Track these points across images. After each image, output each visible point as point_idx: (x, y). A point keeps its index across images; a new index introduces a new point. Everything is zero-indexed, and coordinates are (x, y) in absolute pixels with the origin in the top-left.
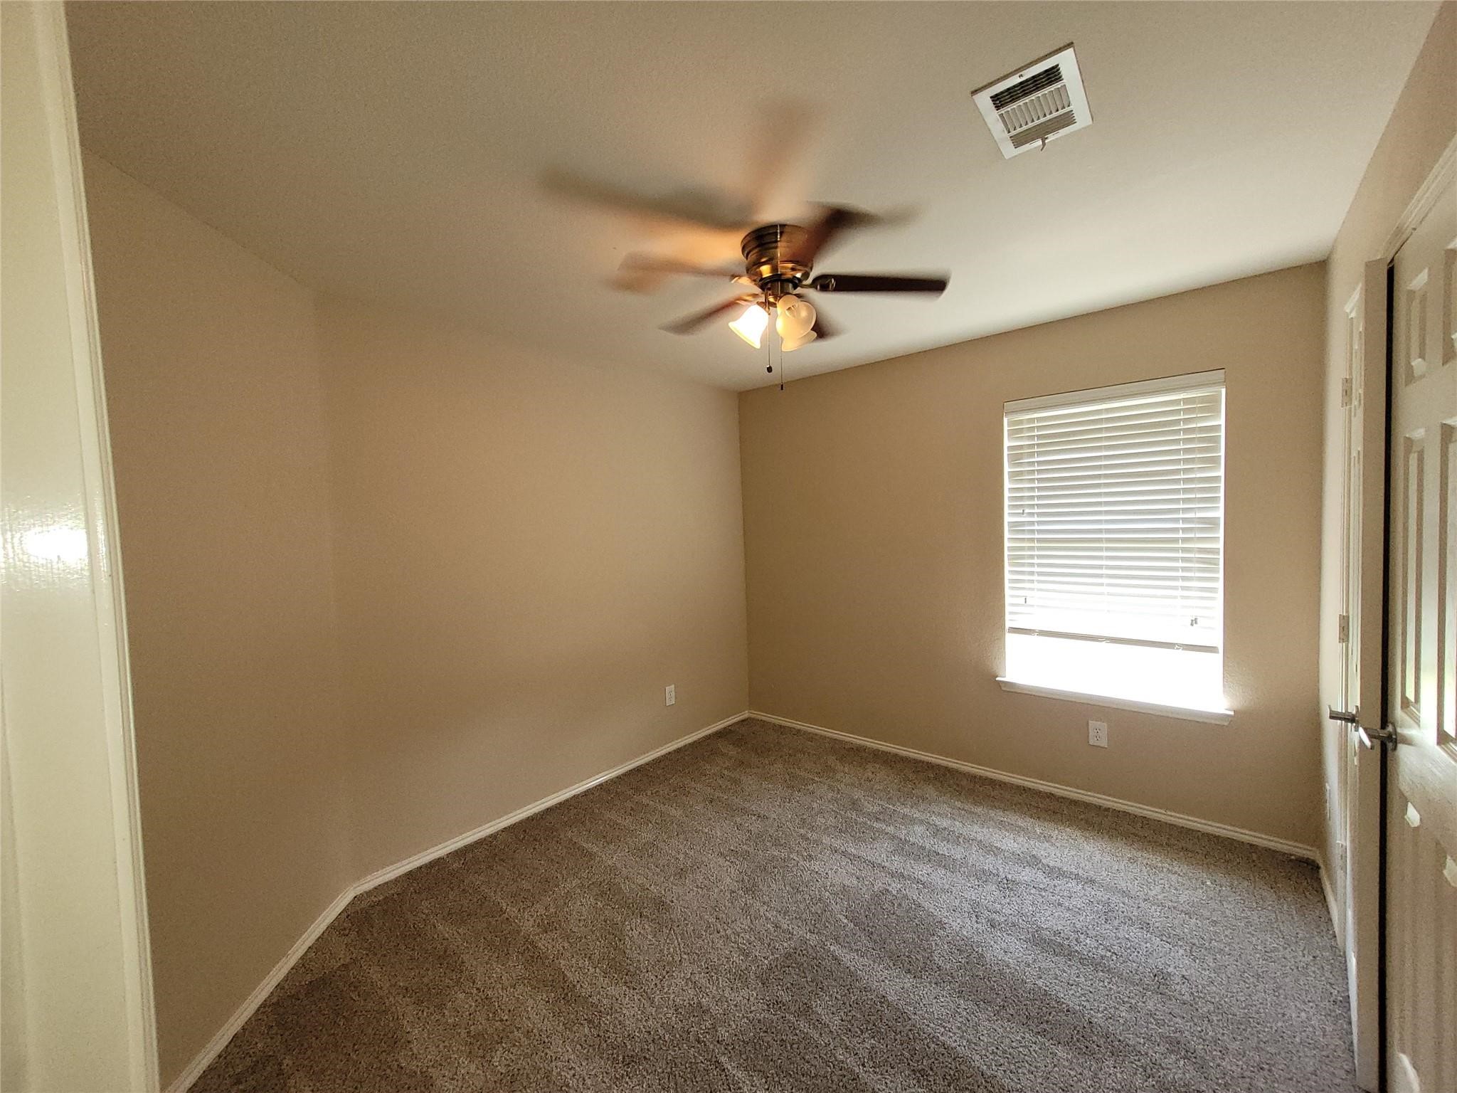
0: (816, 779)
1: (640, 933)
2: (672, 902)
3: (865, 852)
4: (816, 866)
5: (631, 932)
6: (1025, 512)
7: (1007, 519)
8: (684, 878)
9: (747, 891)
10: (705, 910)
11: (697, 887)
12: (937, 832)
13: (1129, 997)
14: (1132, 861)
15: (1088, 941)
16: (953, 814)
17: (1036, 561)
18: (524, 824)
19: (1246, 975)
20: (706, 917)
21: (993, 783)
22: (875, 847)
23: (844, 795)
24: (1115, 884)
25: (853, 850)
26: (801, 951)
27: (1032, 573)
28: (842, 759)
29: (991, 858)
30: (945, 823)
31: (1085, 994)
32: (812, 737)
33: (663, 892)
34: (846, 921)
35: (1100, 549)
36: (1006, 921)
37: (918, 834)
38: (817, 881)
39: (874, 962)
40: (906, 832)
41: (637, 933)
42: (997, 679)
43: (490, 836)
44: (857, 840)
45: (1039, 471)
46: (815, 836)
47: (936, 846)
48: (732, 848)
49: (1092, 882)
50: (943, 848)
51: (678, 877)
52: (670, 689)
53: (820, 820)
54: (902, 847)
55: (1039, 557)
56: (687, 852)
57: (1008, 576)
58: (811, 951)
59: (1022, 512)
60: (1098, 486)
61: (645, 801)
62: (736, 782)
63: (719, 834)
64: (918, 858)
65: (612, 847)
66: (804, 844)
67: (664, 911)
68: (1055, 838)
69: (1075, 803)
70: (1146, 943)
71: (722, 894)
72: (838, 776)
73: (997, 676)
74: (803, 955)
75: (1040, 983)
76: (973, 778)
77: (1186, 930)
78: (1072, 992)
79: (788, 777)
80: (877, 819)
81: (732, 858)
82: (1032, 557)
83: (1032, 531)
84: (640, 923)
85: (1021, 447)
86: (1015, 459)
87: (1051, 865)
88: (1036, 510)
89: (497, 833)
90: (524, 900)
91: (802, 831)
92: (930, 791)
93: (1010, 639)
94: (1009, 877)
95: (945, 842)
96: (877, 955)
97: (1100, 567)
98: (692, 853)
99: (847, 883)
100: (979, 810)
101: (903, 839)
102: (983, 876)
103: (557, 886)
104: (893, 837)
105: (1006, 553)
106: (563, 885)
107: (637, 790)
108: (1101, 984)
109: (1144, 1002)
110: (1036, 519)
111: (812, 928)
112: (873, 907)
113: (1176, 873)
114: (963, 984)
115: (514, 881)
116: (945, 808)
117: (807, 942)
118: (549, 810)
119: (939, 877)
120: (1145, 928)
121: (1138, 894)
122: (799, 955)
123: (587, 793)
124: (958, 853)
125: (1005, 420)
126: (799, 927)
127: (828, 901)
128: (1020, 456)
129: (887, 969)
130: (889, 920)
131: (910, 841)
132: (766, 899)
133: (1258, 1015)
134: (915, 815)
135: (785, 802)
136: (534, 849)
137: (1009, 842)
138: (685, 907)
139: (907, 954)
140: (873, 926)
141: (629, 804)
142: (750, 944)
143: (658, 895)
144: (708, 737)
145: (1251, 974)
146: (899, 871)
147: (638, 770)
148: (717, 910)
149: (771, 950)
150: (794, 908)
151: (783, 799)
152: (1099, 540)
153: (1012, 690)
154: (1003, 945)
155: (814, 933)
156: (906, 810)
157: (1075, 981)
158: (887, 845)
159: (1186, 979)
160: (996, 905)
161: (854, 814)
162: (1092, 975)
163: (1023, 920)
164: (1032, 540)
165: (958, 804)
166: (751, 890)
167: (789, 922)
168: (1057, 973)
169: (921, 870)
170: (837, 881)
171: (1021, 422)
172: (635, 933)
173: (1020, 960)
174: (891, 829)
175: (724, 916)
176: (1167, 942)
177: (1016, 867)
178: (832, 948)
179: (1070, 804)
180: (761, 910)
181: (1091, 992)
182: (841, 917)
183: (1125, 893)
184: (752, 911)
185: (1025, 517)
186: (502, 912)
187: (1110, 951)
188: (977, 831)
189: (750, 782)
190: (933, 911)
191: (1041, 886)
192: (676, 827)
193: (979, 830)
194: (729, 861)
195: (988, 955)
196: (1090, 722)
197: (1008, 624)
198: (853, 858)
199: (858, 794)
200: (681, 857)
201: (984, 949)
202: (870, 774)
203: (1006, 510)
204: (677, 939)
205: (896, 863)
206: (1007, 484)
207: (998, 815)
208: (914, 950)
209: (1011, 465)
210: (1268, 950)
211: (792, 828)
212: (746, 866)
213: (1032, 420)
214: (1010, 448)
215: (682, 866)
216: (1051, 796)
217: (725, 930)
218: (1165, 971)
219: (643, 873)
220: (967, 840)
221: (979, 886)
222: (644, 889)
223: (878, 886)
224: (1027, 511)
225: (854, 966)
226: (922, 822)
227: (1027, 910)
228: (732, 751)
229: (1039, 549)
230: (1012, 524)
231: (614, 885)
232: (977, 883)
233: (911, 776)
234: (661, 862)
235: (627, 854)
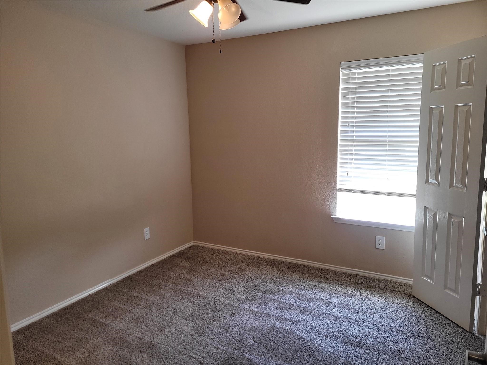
0: (235, 275)
1: (141, 360)
2: (158, 343)
3: (263, 309)
4: (237, 318)
5: (136, 360)
6: (349, 125)
7: (340, 129)
8: (163, 331)
9: (200, 334)
10: (177, 345)
11: (172, 335)
12: (299, 297)
13: (386, 360)
14: (393, 303)
15: (370, 339)
16: (308, 288)
17: (354, 152)
18: (60, 312)
19: (437, 345)
20: (178, 348)
21: (327, 271)
22: (268, 306)
23: (250, 283)
24: (384, 314)
25: (256, 309)
26: (231, 358)
27: (351, 159)
28: (249, 264)
29: (326, 307)
30: (304, 292)
31: (368, 361)
32: (230, 254)
33: (153, 339)
34: (253, 342)
35: (385, 146)
36: (332, 334)
37: (290, 299)
38: (238, 325)
39: (268, 358)
40: (283, 298)
41: (140, 360)
42: (332, 216)
43: (39, 321)
44: (258, 304)
45: (357, 103)
46: (236, 304)
47: (299, 304)
48: (190, 314)
49: (374, 313)
50: (303, 304)
51: (160, 331)
52: (147, 230)
53: (238, 296)
54: (282, 306)
55: (356, 150)
56: (164, 318)
57: (339, 161)
58: (236, 358)
59: (347, 125)
60: (386, 112)
61: (135, 294)
62: (190, 280)
63: (181, 307)
64: (289, 310)
65: (118, 319)
66: (230, 308)
67: (154, 348)
68: (357, 295)
69: (368, 278)
70: (396, 337)
71: (186, 337)
72: (247, 273)
73: (332, 215)
74: (232, 360)
75: (347, 359)
76: (318, 270)
77: (413, 330)
78: (362, 361)
79: (219, 276)
80: (269, 293)
81: (190, 319)
82: (351, 150)
83: (352, 136)
84: (141, 355)
85: (348, 89)
86: (345, 95)
87: (355, 308)
88: (355, 124)
89: (43, 319)
90: (68, 351)
91: (228, 302)
92: (296, 278)
93: (340, 195)
94: (335, 315)
95: (303, 302)
96: (270, 356)
97: (385, 156)
98: (167, 318)
99: (253, 325)
100: (321, 285)
101: (282, 302)
102: (322, 316)
103: (88, 342)
104: (277, 301)
105: (339, 148)
106: (91, 342)
107: (129, 289)
108: (375, 356)
109: (393, 361)
110: (354, 129)
111: (236, 347)
112: (267, 335)
113: (412, 306)
114: (311, 363)
115: (60, 342)
116: (305, 286)
117: (234, 354)
118: (74, 304)
119: (300, 318)
120: (396, 331)
121: (394, 317)
122: (230, 360)
123: (98, 293)
124: (310, 306)
125: (341, 73)
126: (229, 347)
127: (244, 334)
128: (348, 94)
129: (275, 361)
130: (276, 340)
131: (286, 302)
132: (211, 336)
133: (439, 360)
134: (288, 290)
135: (218, 289)
136: (69, 325)
137: (335, 299)
138: (165, 345)
139: (285, 354)
140: (267, 343)
141: (125, 297)
142: (203, 358)
143: (149, 341)
144: (170, 257)
145: (439, 345)
146: (280, 317)
147: (129, 278)
148: (184, 344)
149: (215, 359)
150: (226, 339)
151: (217, 287)
152: (385, 141)
153: (340, 222)
154: (331, 345)
155: (237, 350)
156: (283, 288)
157: (363, 356)
158: (274, 305)
159: (411, 350)
160: (328, 328)
161: (256, 291)
162: (371, 353)
163: (341, 333)
164: (352, 141)
165: (311, 283)
166: (203, 333)
167: (223, 346)
168: (356, 354)
169: (292, 316)
170: (248, 324)
171: (348, 74)
172: (139, 360)
173: (339, 350)
174: (276, 298)
175: (188, 347)
176: (405, 336)
177: (338, 310)
178: (247, 355)
179: (366, 279)
180: (208, 342)
181: (370, 360)
182: (251, 341)
183: (388, 317)
184: (204, 343)
185: (349, 128)
186: (55, 359)
187: (380, 342)
188: (319, 295)
189: (197, 280)
190: (297, 333)
191: (350, 318)
192: (156, 306)
193: (321, 294)
194: (188, 320)
195: (324, 350)
196: (376, 236)
197: (339, 187)
198: (256, 313)
199: (257, 282)
200: (161, 321)
201: (322, 347)
202: (264, 271)
203: (340, 124)
204: (163, 360)
205: (279, 313)
206: (341, 110)
207: (330, 287)
208: (288, 352)
209: (342, 99)
210: (447, 334)
211: (223, 301)
212: (198, 322)
213: (354, 74)
214: (344, 89)
215: (162, 326)
216: (357, 276)
217: (190, 353)
218: (403, 348)
219: (139, 331)
220: (315, 299)
221: (320, 320)
222: (140, 339)
223: (270, 325)
224: (350, 125)
225: (259, 362)
226: (291, 293)
227: (343, 329)
228: (186, 264)
229: (356, 146)
230: (343, 132)
231: (123, 338)
232: (319, 319)
233: (286, 271)
234: (149, 324)
235: (128, 322)
